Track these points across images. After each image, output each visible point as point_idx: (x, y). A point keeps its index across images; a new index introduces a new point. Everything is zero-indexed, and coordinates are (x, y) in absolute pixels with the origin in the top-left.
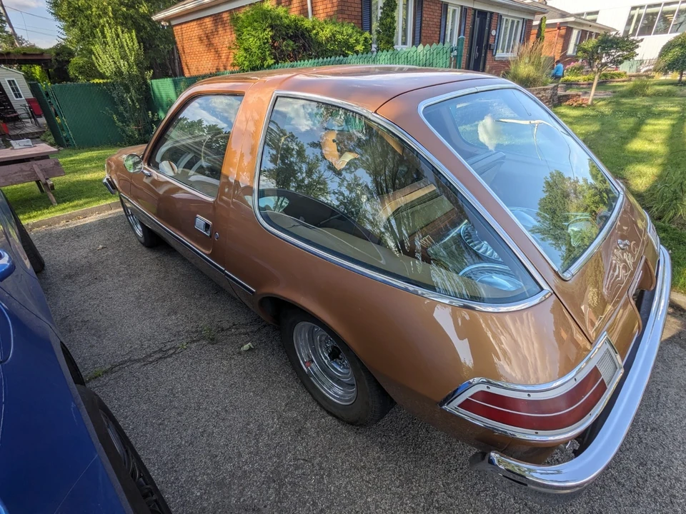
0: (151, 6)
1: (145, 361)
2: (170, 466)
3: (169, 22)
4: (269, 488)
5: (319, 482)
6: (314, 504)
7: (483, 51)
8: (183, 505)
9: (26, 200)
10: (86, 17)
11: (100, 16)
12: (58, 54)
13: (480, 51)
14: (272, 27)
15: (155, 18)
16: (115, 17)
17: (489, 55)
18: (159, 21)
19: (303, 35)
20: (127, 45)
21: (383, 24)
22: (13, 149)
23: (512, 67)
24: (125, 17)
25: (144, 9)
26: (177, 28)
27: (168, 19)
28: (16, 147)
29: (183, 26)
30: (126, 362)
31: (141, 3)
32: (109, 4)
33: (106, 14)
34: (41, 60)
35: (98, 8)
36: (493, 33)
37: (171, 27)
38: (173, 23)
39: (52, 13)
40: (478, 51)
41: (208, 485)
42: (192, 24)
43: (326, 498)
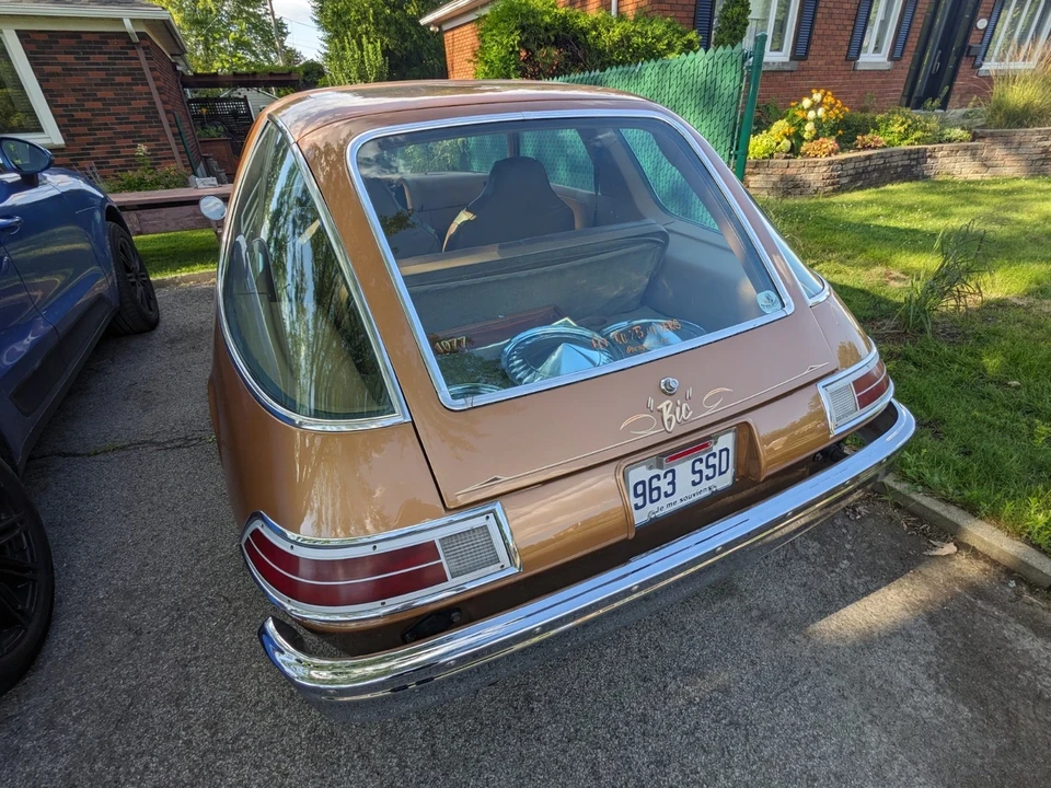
0: (423, 5)
1: (161, 446)
2: (100, 559)
3: (440, 27)
4: (167, 615)
5: (220, 628)
6: (196, 649)
7: (953, 59)
8: (80, 603)
9: (203, 251)
10: (344, 23)
11: (359, 23)
12: (306, 74)
13: (943, 59)
14: (523, 28)
15: (423, 21)
16: (377, 23)
17: (964, 68)
18: (428, 25)
19: (575, 38)
20: (369, 60)
21: (726, 18)
22: (197, 188)
23: (997, 89)
24: (388, 22)
25: (412, 10)
26: (449, 34)
27: (439, 23)
28: (201, 186)
29: (456, 31)
30: (146, 442)
31: (410, 2)
32: (372, 5)
33: (365, 18)
34: (288, 81)
35: (357, 11)
36: (982, 24)
37: (441, 33)
38: (445, 28)
39: (316, 21)
40: (940, 60)
41: (116, 591)
42: (465, 28)
43: (213, 647)
